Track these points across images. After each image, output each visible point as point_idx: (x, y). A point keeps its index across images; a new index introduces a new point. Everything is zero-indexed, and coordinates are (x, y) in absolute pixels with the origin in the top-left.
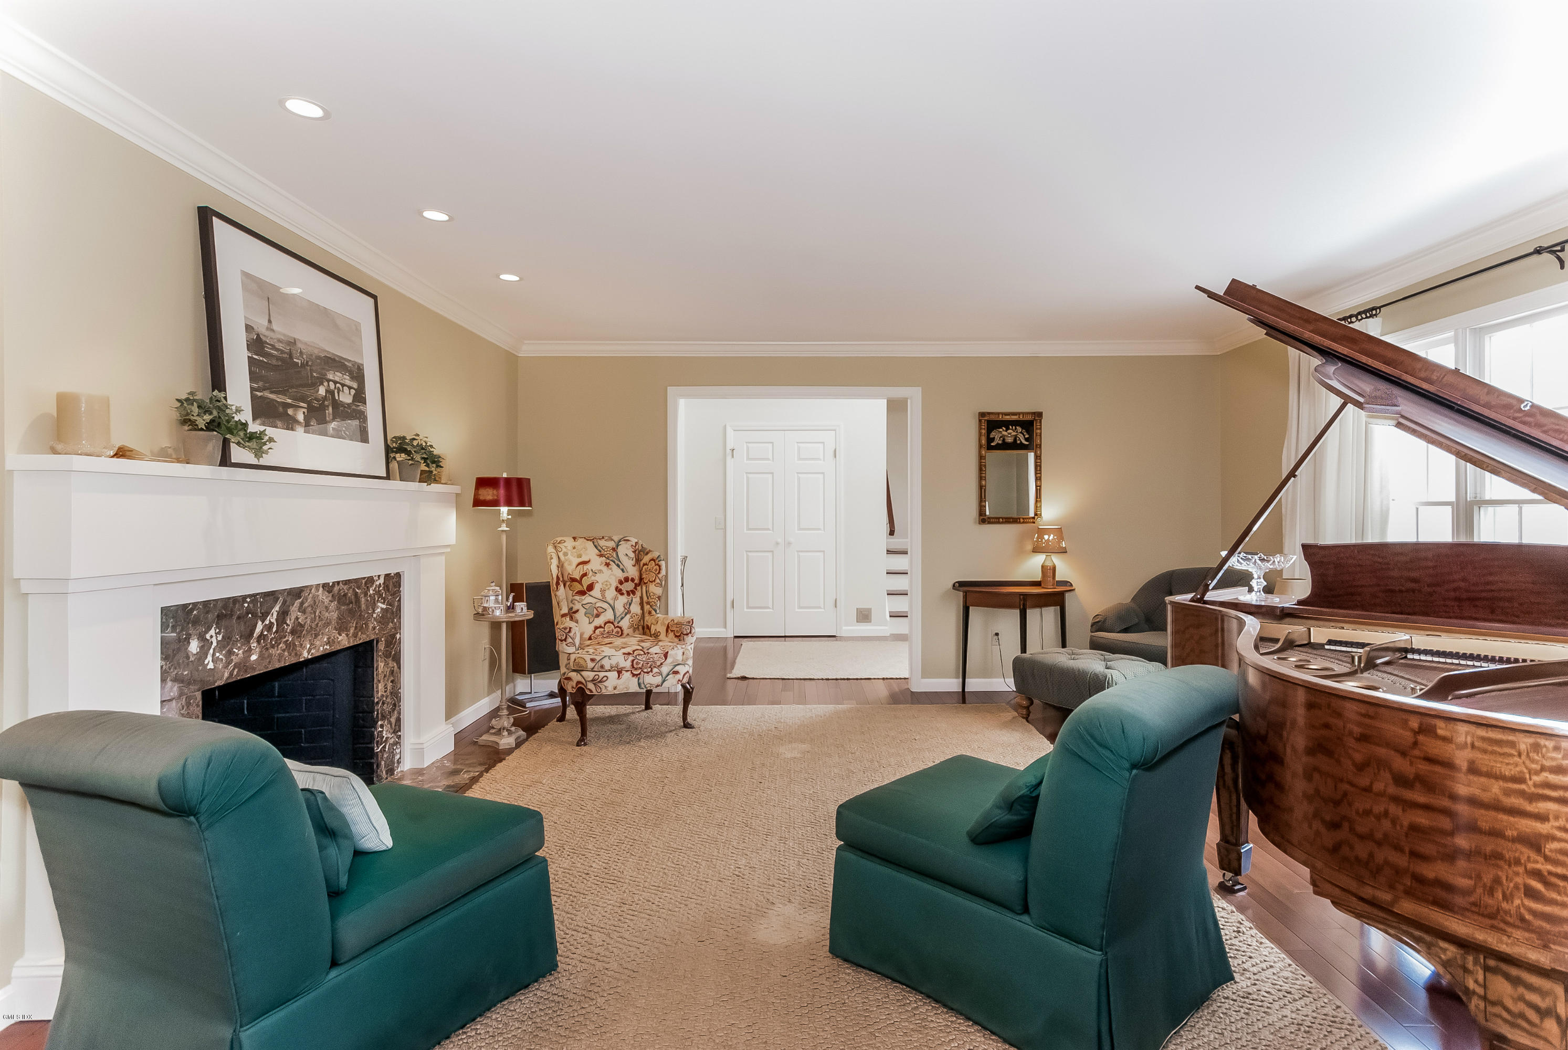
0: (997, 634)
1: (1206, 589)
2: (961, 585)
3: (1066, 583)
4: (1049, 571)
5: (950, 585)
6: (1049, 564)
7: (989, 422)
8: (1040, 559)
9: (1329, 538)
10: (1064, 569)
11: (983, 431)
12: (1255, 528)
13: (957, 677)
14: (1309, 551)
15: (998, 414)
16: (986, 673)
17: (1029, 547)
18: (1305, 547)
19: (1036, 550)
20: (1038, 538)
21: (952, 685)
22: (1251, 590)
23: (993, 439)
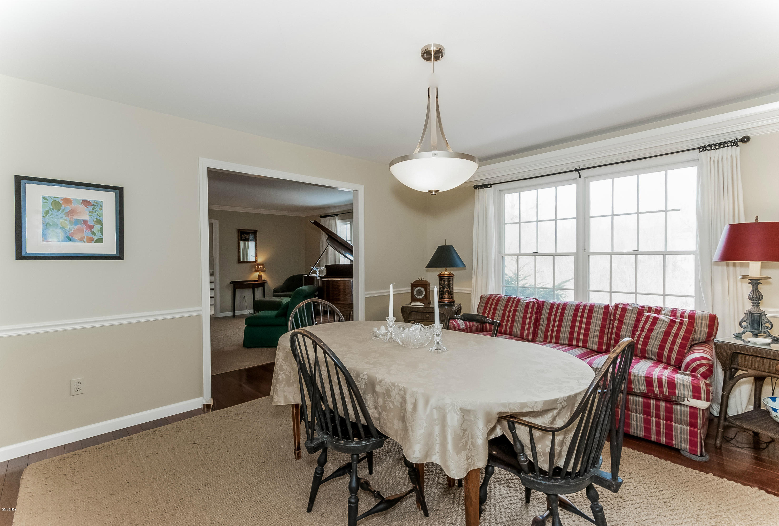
0: (244, 297)
1: (309, 274)
2: (232, 283)
3: (265, 280)
4: (260, 277)
5: (229, 282)
6: (260, 275)
7: (241, 232)
8: (257, 274)
9: (329, 264)
10: (265, 277)
11: (239, 235)
12: (318, 262)
13: (232, 311)
14: (327, 266)
15: (244, 230)
16: (241, 309)
17: (254, 270)
18: (325, 265)
19: (257, 271)
20: (257, 267)
21: (230, 314)
22: (316, 274)
23: (242, 237)
